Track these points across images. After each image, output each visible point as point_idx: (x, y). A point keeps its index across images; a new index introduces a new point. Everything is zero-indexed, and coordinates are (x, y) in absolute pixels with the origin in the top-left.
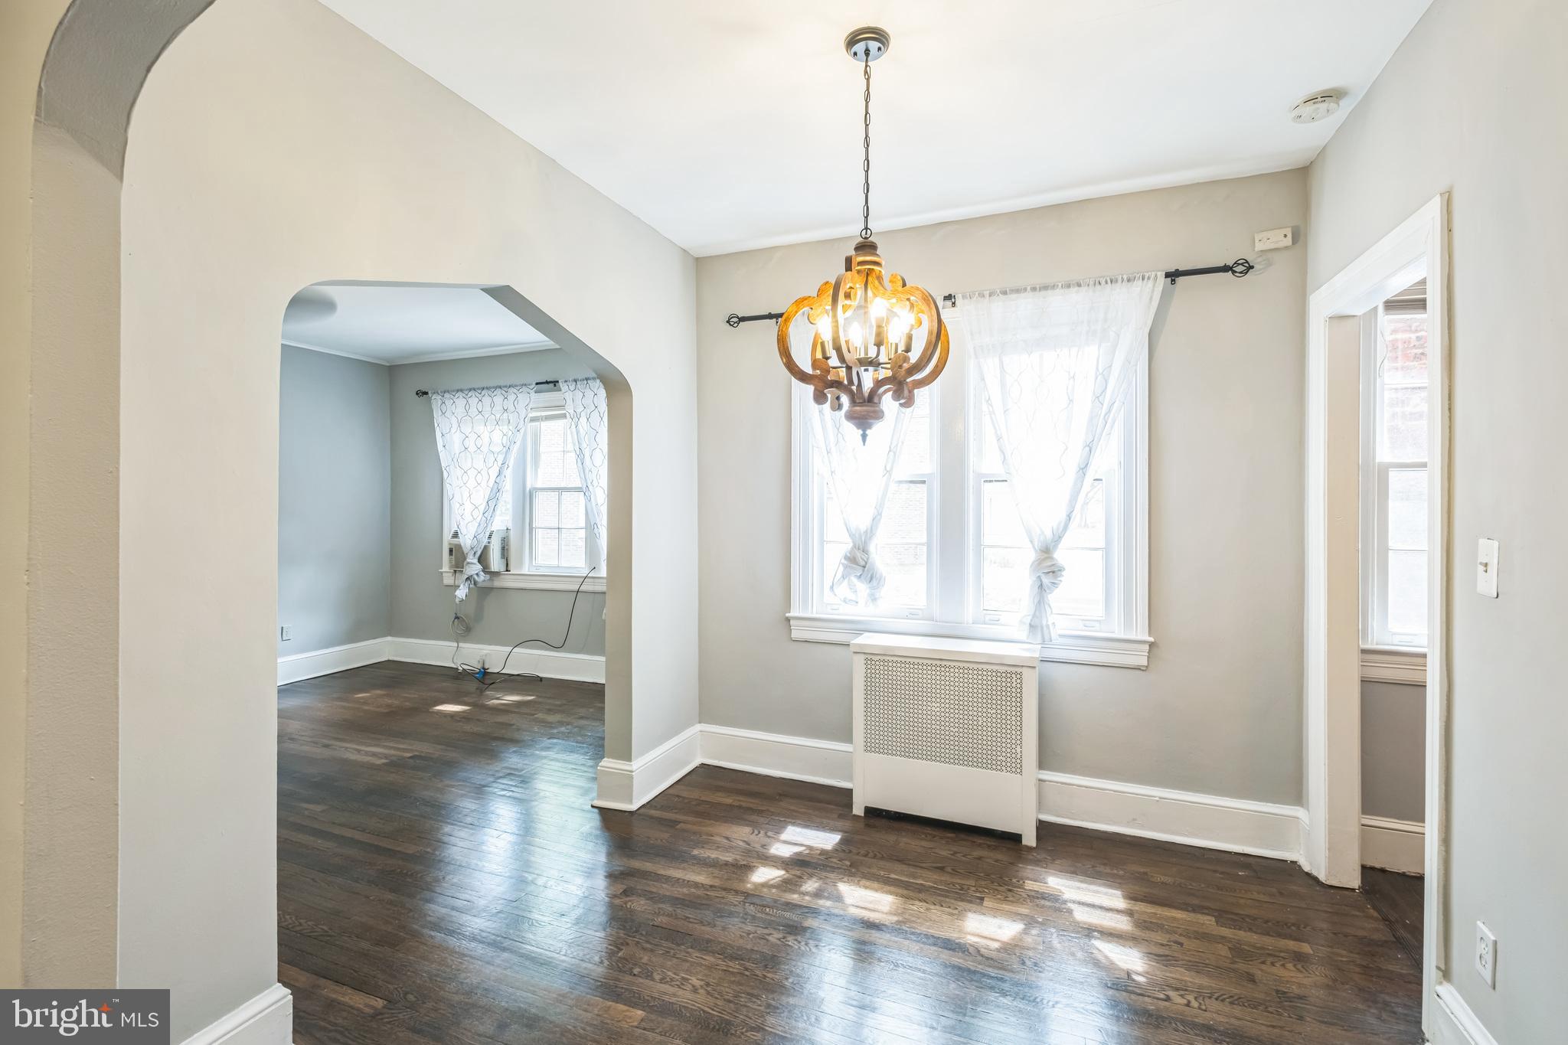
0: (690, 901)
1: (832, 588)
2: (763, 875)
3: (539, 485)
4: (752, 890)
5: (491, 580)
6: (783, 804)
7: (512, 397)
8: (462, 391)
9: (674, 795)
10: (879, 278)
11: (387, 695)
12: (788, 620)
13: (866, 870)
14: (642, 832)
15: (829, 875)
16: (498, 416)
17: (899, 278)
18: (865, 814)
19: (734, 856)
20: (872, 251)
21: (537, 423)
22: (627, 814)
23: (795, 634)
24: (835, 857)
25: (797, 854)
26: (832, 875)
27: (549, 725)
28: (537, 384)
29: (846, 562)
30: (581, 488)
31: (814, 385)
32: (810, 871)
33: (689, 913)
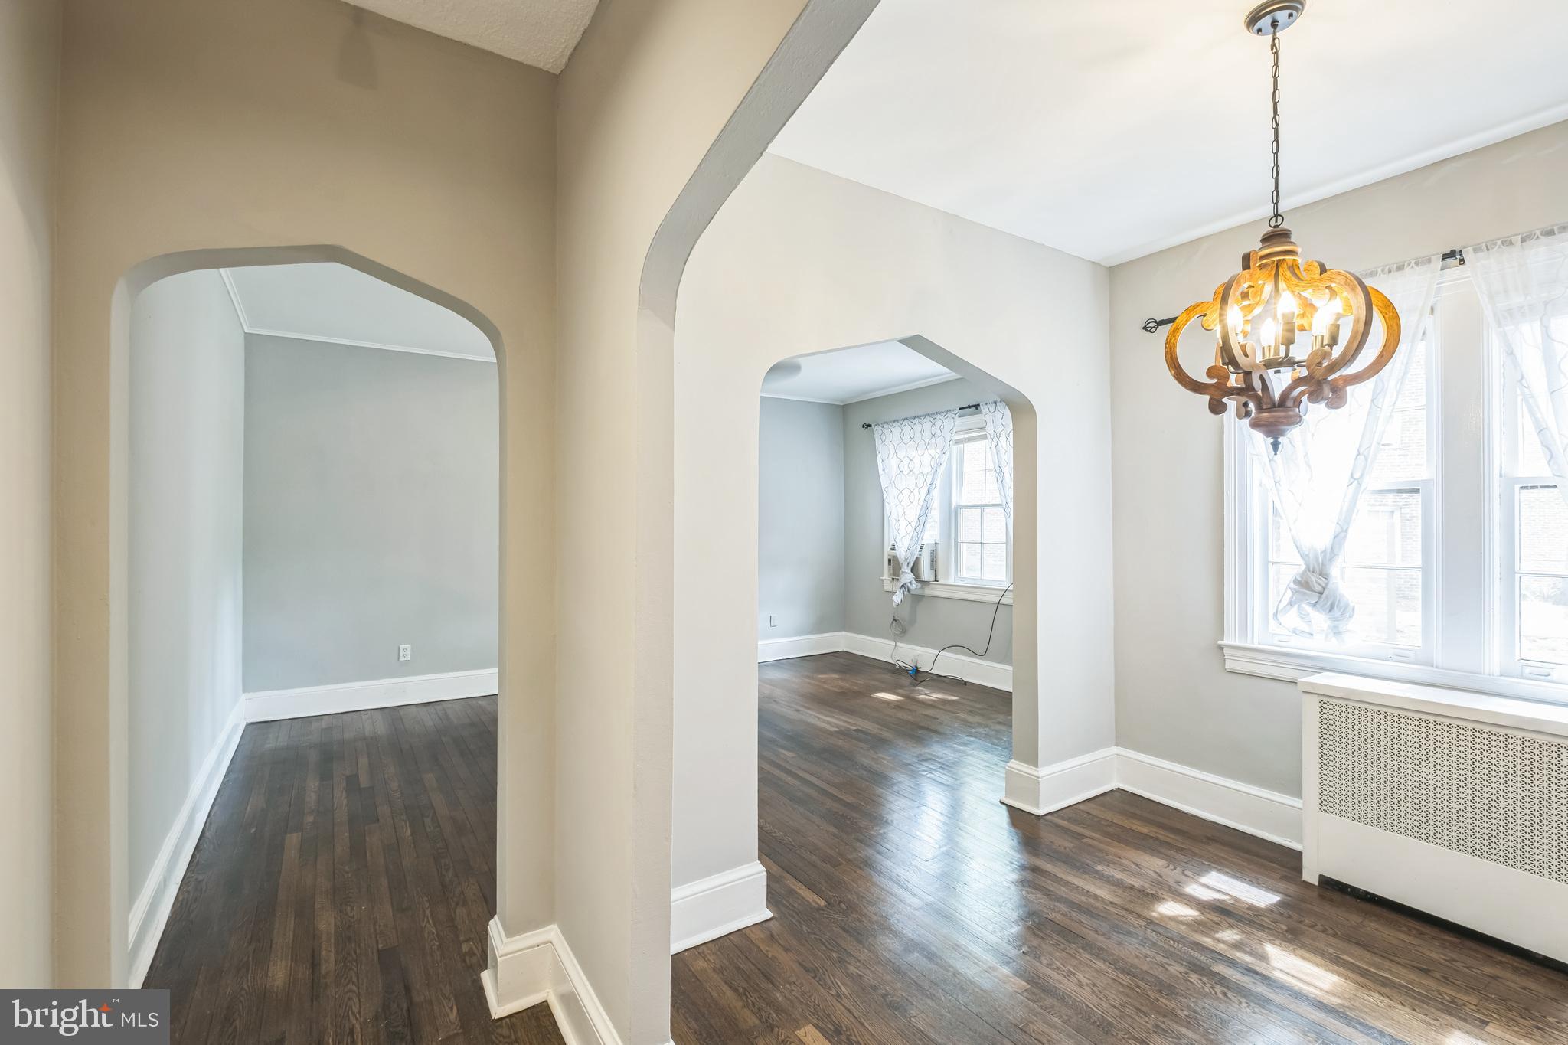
0: (1087, 909)
1: (1275, 615)
2: (1169, 908)
3: (962, 503)
4: (1156, 919)
5: (922, 588)
6: (1210, 848)
7: (938, 423)
8: (897, 421)
9: (1083, 811)
10: (1293, 268)
11: (841, 679)
12: (1221, 648)
13: (1307, 941)
14: (1047, 836)
15: (1254, 931)
16: (927, 442)
17: (1316, 264)
18: (1319, 883)
19: (1142, 883)
20: (1284, 239)
21: (961, 445)
22: (1033, 816)
23: (1229, 665)
24: (1268, 917)
25: (1218, 900)
26: (1260, 934)
27: (970, 725)
28: (960, 409)
29: (1295, 587)
30: (1001, 505)
31: (1210, 394)
32: (1231, 921)
33: (1083, 918)
